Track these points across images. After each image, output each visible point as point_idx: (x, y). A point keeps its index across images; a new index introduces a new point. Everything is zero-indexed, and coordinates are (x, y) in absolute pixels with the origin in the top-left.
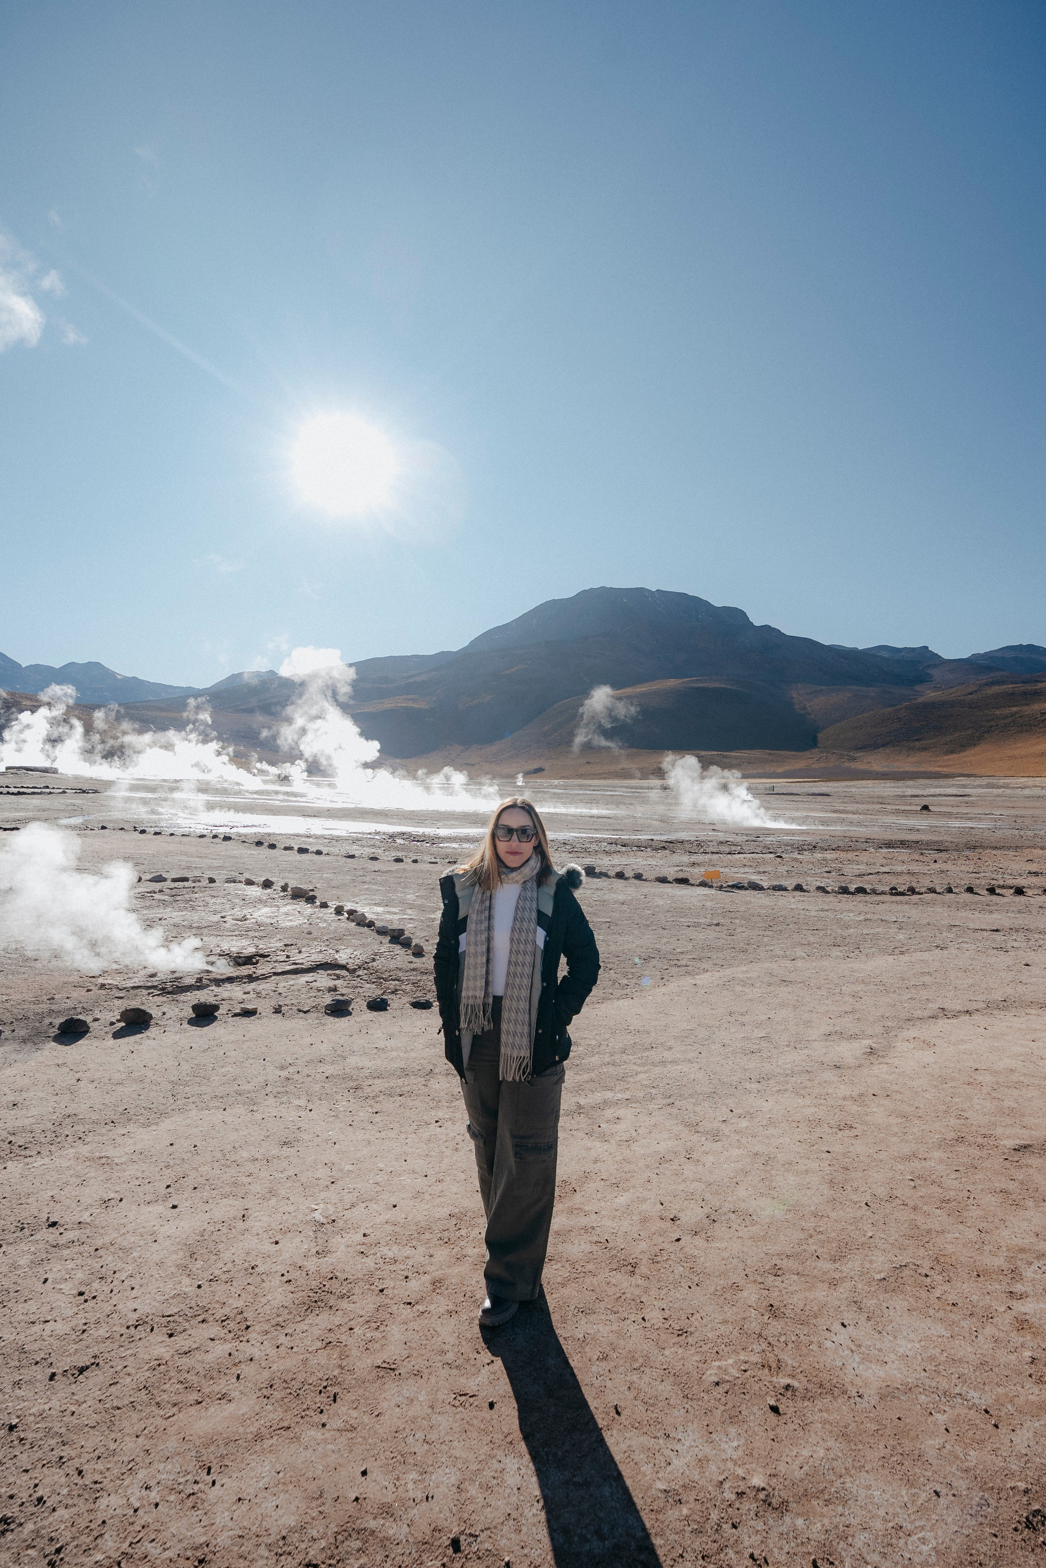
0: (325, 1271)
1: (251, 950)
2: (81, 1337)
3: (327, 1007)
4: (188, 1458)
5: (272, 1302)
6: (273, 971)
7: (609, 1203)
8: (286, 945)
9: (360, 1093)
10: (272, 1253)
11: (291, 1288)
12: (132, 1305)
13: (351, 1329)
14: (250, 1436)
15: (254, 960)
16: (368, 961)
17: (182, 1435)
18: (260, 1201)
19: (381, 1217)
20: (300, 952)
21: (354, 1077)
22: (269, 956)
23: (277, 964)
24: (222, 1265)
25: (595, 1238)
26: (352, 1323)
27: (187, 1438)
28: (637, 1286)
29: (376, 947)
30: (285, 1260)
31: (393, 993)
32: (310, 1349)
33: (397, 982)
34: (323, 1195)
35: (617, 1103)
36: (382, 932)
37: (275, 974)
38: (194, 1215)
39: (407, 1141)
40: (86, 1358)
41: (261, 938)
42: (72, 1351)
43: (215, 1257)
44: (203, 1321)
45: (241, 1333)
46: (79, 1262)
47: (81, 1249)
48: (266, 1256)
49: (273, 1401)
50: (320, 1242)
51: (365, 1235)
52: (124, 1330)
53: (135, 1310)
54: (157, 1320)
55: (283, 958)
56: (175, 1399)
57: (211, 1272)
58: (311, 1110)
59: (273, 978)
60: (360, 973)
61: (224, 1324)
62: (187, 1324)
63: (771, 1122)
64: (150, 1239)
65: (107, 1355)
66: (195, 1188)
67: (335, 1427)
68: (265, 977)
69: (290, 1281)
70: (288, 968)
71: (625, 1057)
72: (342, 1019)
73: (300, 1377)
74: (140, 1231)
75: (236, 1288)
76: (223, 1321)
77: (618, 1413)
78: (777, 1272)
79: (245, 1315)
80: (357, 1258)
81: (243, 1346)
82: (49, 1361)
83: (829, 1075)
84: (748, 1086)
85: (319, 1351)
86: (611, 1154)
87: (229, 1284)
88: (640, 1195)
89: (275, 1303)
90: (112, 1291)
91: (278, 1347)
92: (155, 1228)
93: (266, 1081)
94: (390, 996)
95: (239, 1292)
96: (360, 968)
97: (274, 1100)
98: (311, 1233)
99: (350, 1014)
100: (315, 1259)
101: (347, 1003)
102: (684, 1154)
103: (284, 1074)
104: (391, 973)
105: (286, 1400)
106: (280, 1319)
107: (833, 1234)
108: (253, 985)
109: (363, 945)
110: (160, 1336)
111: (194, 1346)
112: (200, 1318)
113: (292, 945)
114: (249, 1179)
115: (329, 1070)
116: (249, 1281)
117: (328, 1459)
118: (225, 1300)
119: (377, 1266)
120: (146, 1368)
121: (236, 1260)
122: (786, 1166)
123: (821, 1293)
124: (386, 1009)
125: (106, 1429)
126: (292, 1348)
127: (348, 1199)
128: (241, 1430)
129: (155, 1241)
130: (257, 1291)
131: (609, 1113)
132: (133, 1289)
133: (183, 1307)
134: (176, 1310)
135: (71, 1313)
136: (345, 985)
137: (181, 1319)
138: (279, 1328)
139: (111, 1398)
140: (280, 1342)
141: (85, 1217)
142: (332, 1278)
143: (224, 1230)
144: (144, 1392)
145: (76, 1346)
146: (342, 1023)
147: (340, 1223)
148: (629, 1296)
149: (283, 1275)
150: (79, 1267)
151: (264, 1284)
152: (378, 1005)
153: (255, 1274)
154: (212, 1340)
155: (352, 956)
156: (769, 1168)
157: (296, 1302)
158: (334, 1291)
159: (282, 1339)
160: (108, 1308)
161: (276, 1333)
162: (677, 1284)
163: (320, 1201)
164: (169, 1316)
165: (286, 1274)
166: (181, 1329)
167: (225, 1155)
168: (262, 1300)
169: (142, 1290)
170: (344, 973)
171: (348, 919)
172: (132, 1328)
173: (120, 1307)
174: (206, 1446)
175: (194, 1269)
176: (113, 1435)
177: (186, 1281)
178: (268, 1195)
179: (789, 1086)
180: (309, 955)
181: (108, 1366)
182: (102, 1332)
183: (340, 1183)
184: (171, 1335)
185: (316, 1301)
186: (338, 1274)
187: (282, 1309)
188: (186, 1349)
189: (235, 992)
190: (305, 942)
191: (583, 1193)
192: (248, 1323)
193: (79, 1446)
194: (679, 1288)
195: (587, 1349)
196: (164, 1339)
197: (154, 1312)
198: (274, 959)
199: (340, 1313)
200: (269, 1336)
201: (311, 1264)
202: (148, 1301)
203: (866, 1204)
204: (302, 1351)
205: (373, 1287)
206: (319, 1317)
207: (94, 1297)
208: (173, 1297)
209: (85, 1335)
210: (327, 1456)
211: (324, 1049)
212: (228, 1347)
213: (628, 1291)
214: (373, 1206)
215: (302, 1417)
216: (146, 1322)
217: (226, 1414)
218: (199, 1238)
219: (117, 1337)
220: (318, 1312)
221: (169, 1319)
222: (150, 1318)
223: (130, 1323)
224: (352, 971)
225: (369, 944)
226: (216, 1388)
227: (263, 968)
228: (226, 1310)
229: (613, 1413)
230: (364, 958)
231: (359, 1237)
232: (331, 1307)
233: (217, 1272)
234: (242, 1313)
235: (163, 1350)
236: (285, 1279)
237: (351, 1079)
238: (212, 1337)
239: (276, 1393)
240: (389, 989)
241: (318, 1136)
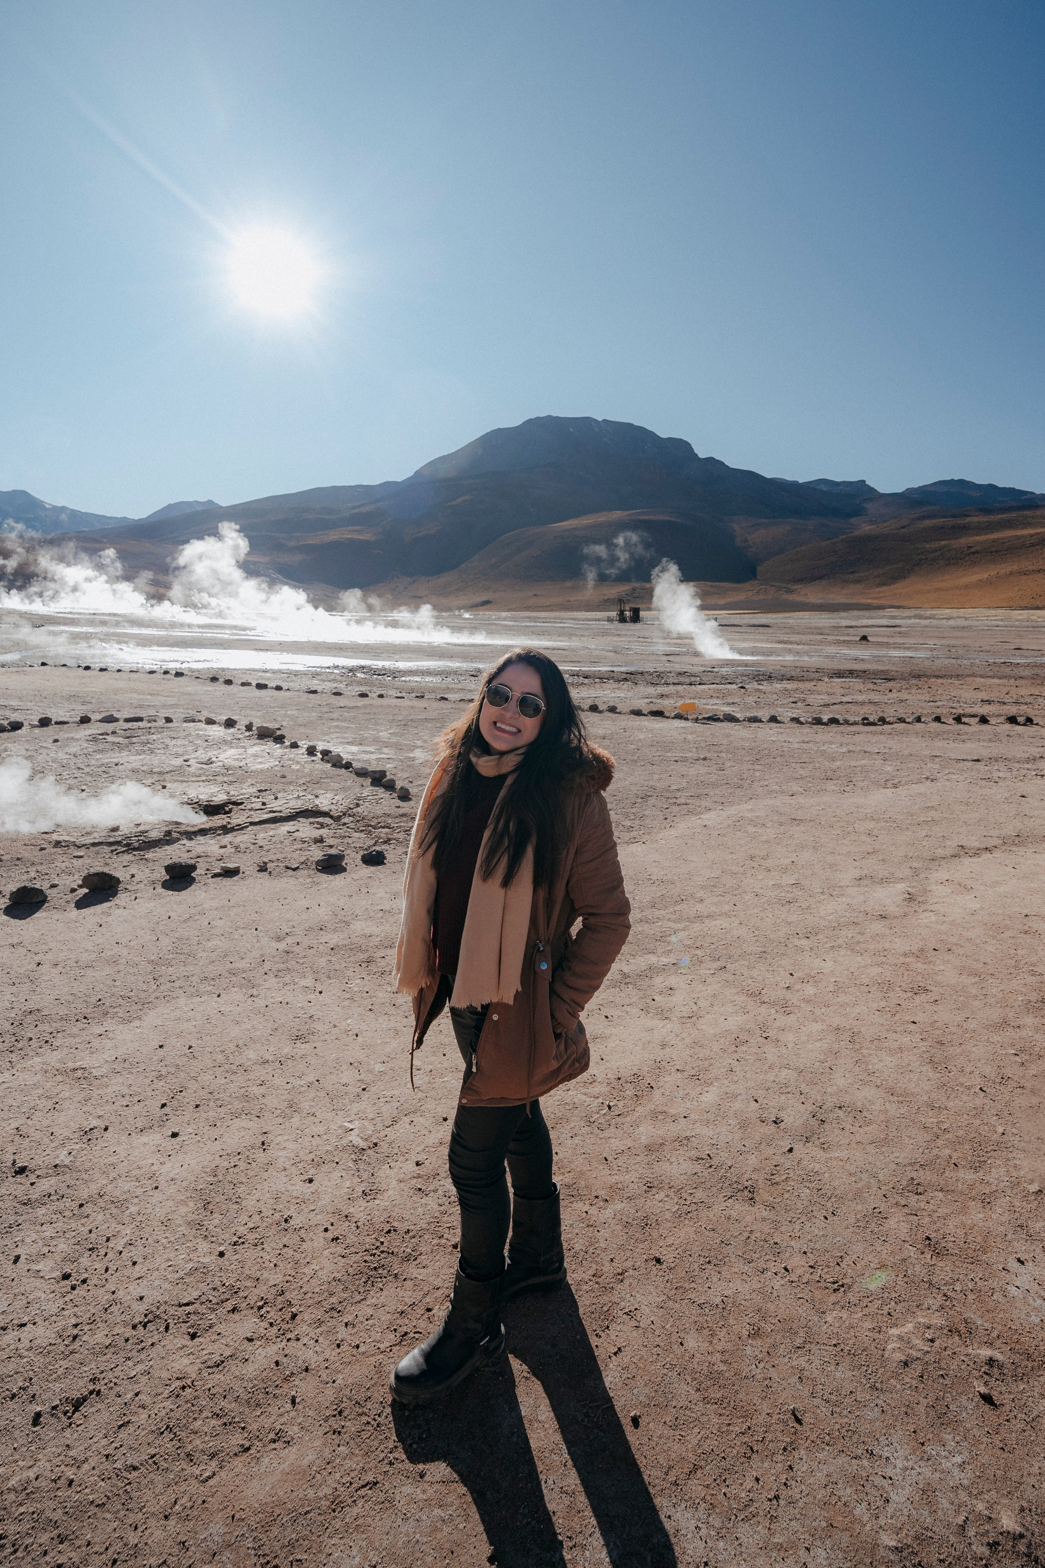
0: (379, 1219)
1: (221, 798)
2: (71, 1347)
3: (318, 863)
4: (243, 1551)
5: (320, 1273)
6: (250, 820)
7: (695, 1103)
8: (260, 791)
9: (373, 967)
10: (307, 1197)
11: (340, 1250)
12: (136, 1290)
13: (429, 1310)
14: (325, 1503)
15: (227, 809)
16: (351, 806)
17: (229, 1512)
18: (280, 1120)
19: (432, 1136)
20: (276, 798)
21: (363, 947)
22: (242, 803)
23: (252, 813)
24: (246, 1219)
25: (694, 1153)
26: (428, 1299)
27: (237, 1516)
28: (764, 1220)
29: (357, 790)
30: (325, 1206)
31: (385, 842)
32: (382, 1346)
33: (386, 830)
34: (355, 1107)
35: (664, 969)
36: (362, 773)
37: (252, 824)
38: (202, 1145)
39: (440, 1028)
40: (81, 1383)
41: (231, 783)
42: (61, 1371)
43: (236, 1207)
44: (234, 1310)
45: (286, 1327)
46: (59, 1225)
47: (60, 1205)
48: (301, 1202)
49: (346, 1437)
50: (365, 1176)
51: (418, 1164)
52: (129, 1332)
53: (141, 1298)
54: (172, 1311)
55: (259, 806)
56: (212, 1445)
57: (233, 1231)
58: (321, 993)
59: (250, 828)
60: (346, 820)
61: (263, 1311)
62: (213, 1316)
63: (838, 988)
64: (150, 1184)
65: (110, 1375)
66: (197, 1106)
67: (438, 1478)
68: (241, 828)
69: (337, 1238)
70: (266, 816)
71: (657, 913)
72: (337, 876)
73: (376, 1395)
74: (134, 1173)
75: (269, 1255)
76: (260, 1308)
77: (799, 1421)
78: (917, 1188)
79: (288, 1296)
80: (415, 1198)
81: (293, 1348)
82: (31, 1391)
83: (878, 927)
84: (797, 942)
85: (395, 1349)
86: (677, 1035)
87: (259, 1248)
88: (728, 1090)
89: (324, 1275)
90: (107, 1270)
91: (338, 1346)
92: (154, 1168)
93: (262, 955)
94: (383, 847)
95: (274, 1261)
96: (344, 814)
97: (275, 980)
98: (351, 1164)
99: (344, 870)
100: (362, 1203)
101: (341, 857)
102: (758, 1032)
103: (282, 946)
104: (379, 820)
105: (364, 1435)
106: (334, 1300)
107: (961, 1133)
108: (229, 838)
109: (343, 789)
110: (177, 1339)
111: (227, 1353)
112: (229, 1306)
113: (266, 790)
114: (262, 1090)
115: (334, 939)
116: (285, 1240)
117: (439, 1536)
118: (258, 1274)
119: (441, 1208)
120: (165, 1395)
121: (264, 1210)
122: (876, 1042)
123: (976, 1215)
124: (382, 863)
125: (120, 1507)
126: (358, 1347)
127: (388, 1111)
128: (311, 1493)
129: (156, 1188)
130: (297, 1256)
131: (658, 981)
132: (134, 1263)
133: (203, 1287)
134: (196, 1294)
135: (54, 1310)
136: (331, 835)
137: (203, 1309)
138: (336, 1315)
139: (123, 1450)
140: (340, 1337)
141: (62, 1157)
142: (389, 1232)
143: (242, 1165)
144: (167, 1436)
145: (65, 1364)
146: (337, 881)
147: (384, 1147)
148: (758, 1235)
149: (326, 1230)
150: (61, 1234)
151: (304, 1246)
152: (374, 859)
153: (290, 1230)
154: (250, 1340)
155: (334, 802)
156: (857, 1047)
157: (351, 1270)
158: (396, 1250)
159: (342, 1333)
160: (104, 1298)
161: (334, 1322)
162: (809, 1215)
163: (353, 1117)
164: (187, 1304)
165: (330, 1227)
166: (204, 1324)
167: (227, 1058)
168: (306, 1270)
169: (148, 1264)
170: (328, 820)
171: (322, 759)
172: (140, 1327)
173: (120, 1294)
174: (266, 1527)
175: (211, 1227)
176: (132, 1518)
177: (204, 1246)
178: (288, 1111)
179: (840, 941)
180: (287, 803)
181: (113, 1392)
182: (100, 1337)
183: (373, 1089)
184: (193, 1336)
185: (375, 1268)
186: (395, 1224)
187: (334, 1283)
188: (217, 1358)
189: (209, 846)
190: (280, 786)
191: (661, 1090)
192: (294, 1310)
193: (84, 1542)
194: (814, 1220)
195: (731, 1321)
196: (185, 1342)
197: (167, 1299)
198: (249, 807)
199: (409, 1283)
200: (323, 1328)
201: (359, 1210)
202: (157, 1283)
203: (981, 1089)
204: (372, 1350)
205: (443, 1241)
206: (385, 1293)
207: (84, 1281)
208: (189, 1274)
209: (78, 1343)
210: (436, 1529)
211: (323, 913)
212: (272, 1351)
213: (755, 1227)
214: (417, 1119)
215: (391, 1463)
216: (158, 1317)
217: (285, 1466)
218: (211, 1179)
219: (121, 1343)
220: (380, 1285)
221: (188, 1309)
222: (162, 1309)
223: (136, 1321)
224: (337, 819)
225: (349, 788)
226: (267, 1423)
227: (238, 818)
228: (262, 1290)
229: (792, 1423)
230: (346, 803)
231: (410, 1167)
232: (396, 1276)
233: (242, 1230)
234: (282, 1293)
235: (186, 1361)
236: (330, 1235)
237: (360, 949)
238: (249, 1335)
239: (348, 1424)
240: (380, 838)
241: (335, 1026)
